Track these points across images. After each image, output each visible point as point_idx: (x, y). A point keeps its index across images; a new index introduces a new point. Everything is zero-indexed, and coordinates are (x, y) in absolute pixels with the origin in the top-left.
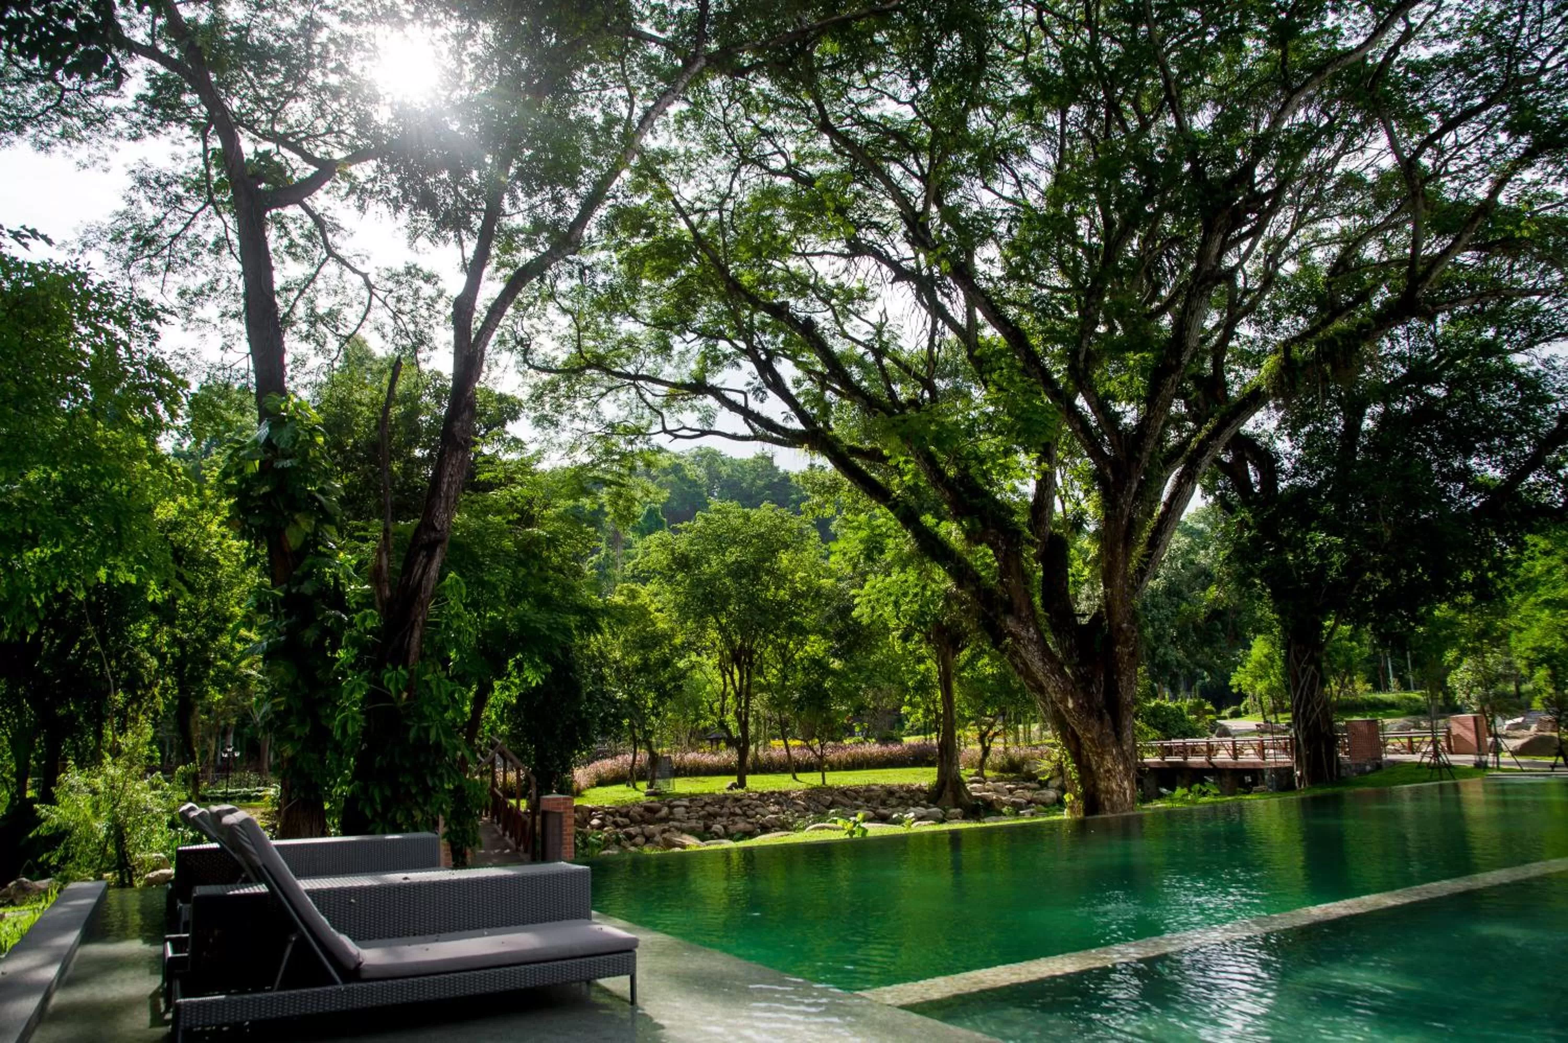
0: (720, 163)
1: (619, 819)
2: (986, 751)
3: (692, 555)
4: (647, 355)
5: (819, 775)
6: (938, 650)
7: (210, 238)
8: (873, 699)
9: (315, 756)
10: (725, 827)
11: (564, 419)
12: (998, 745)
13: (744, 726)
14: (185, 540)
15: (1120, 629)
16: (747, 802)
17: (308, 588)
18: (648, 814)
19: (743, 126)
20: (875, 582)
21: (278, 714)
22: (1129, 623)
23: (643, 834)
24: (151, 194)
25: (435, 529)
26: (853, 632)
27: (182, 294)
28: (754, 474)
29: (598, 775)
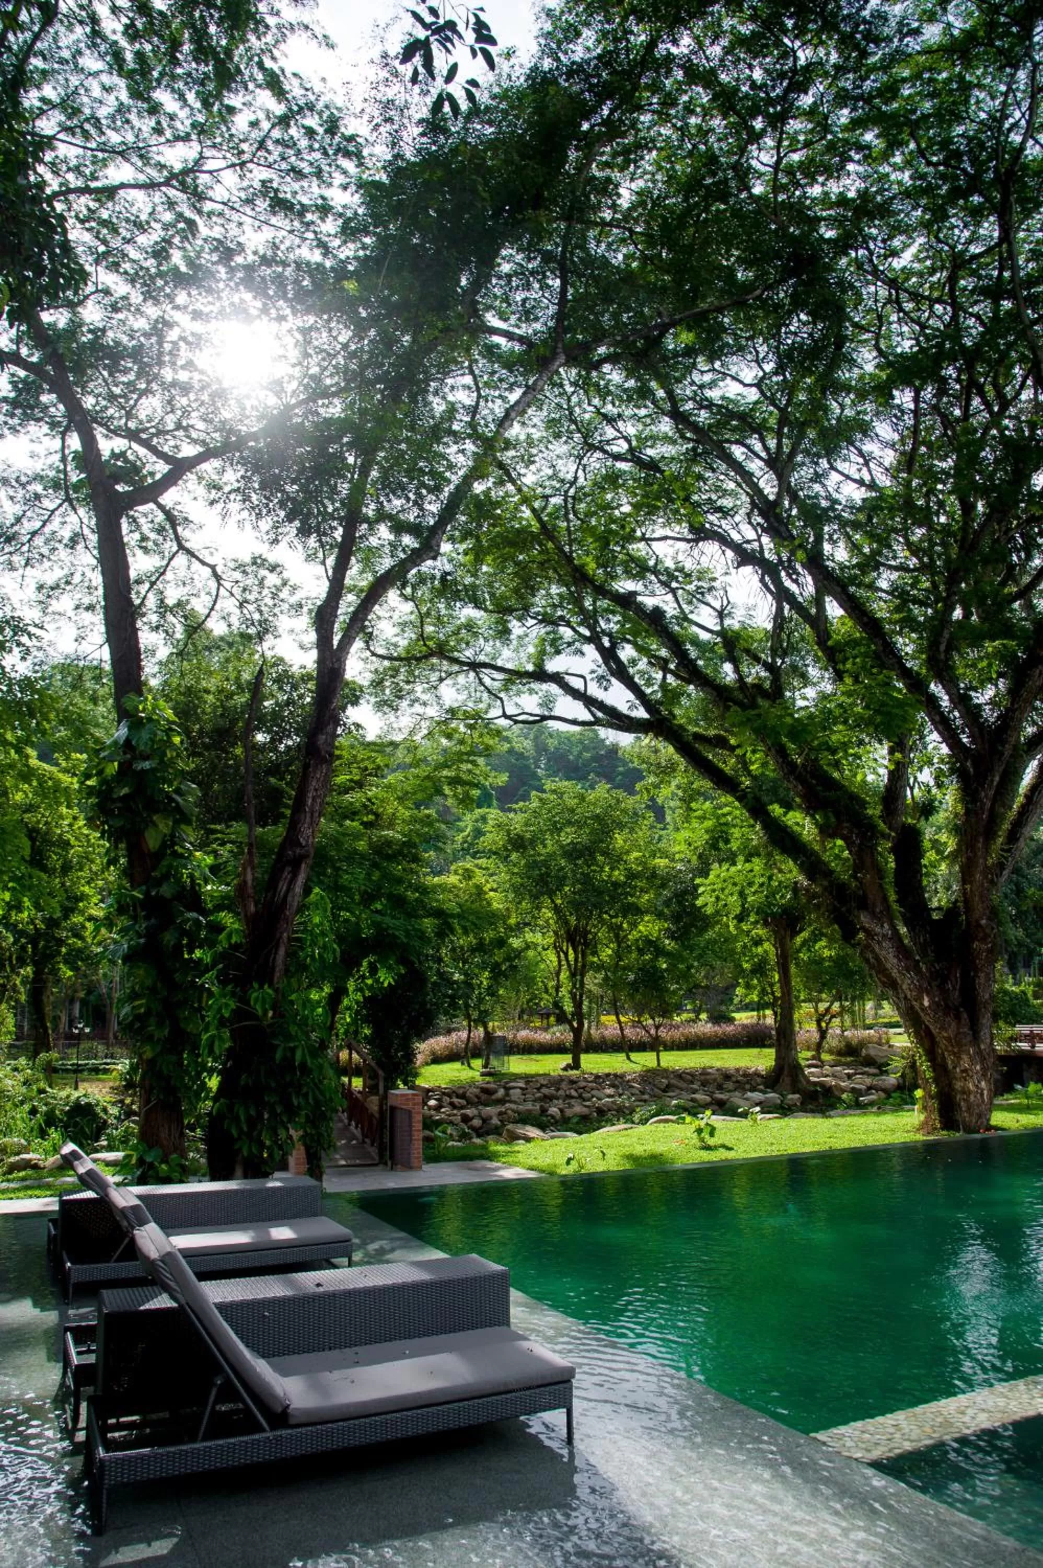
0: (559, 448)
1: (455, 1100)
2: (823, 1034)
3: (528, 835)
4: (486, 640)
5: (653, 1055)
6: (775, 932)
7: (66, 534)
8: (706, 977)
9: (173, 1058)
10: (561, 1111)
11: (404, 704)
12: (835, 1028)
13: (578, 1005)
14: (38, 822)
15: (979, 926)
16: (583, 1084)
17: (166, 890)
18: (485, 1095)
19: (585, 412)
20: (718, 871)
21: (138, 1017)
22: (989, 919)
23: (480, 1116)
24: (11, 492)
25: (300, 844)
26: (688, 914)
27: (40, 588)
28: (580, 747)
29: (433, 1053)
